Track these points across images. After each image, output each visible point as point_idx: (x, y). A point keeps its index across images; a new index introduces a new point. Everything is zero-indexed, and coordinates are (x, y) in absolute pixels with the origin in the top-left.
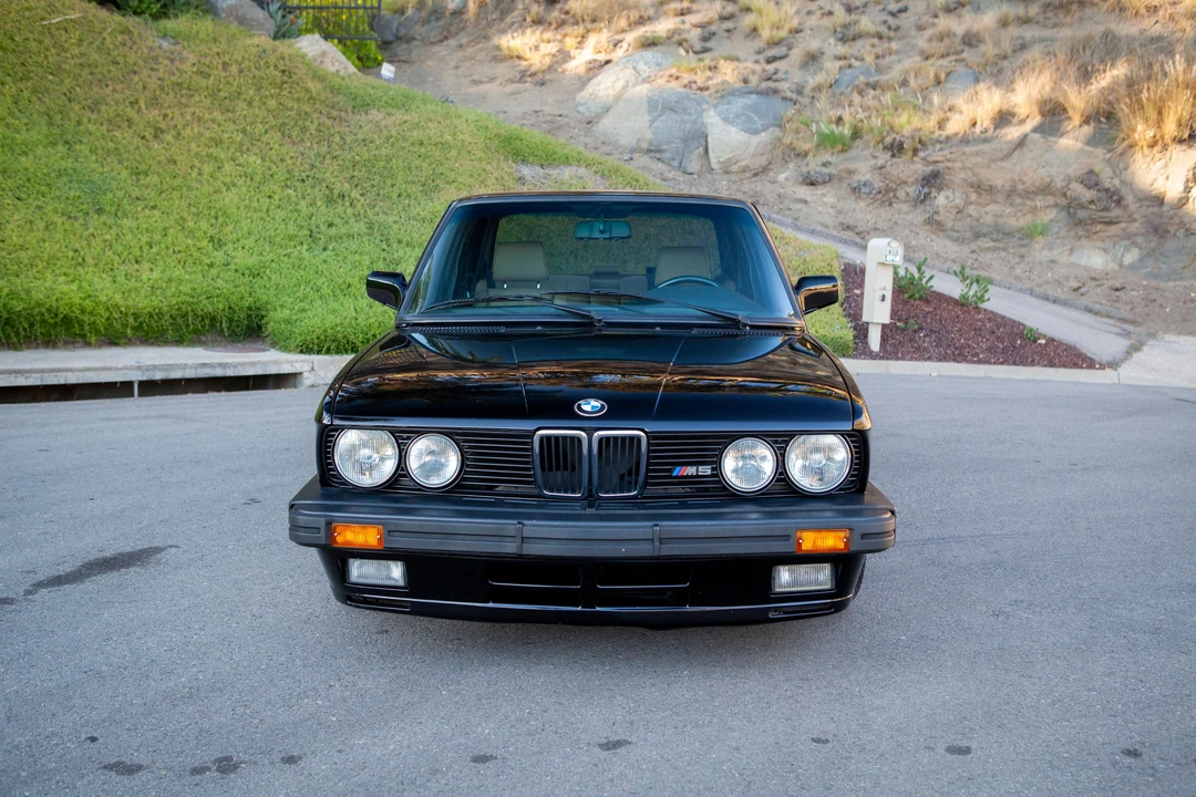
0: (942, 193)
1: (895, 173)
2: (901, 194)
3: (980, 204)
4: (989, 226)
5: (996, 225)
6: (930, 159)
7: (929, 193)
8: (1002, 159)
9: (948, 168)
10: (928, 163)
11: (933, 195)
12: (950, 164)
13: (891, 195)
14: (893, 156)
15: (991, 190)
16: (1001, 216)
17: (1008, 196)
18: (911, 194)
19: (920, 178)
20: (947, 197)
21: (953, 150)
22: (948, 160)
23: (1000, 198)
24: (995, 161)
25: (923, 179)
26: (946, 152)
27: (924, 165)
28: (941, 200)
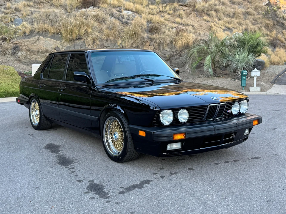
0: (19, 52)
1: (5, 46)
2: (7, 52)
3: (30, 55)
4: (34, 61)
5: (36, 60)
6: (14, 42)
7: (16, 52)
8: (34, 43)
9: (20, 45)
10: (14, 44)
11: (17, 52)
12: (20, 44)
13: (5, 52)
14: (3, 41)
15: (33, 51)
16: (37, 58)
17: (38, 53)
18: (10, 52)
19: (13, 48)
20: (21, 53)
21: (21, 40)
22: (20, 43)
23: (35, 53)
24: (32, 43)
25: (14, 48)
26: (19, 41)
27: (13, 44)
28: (20, 54)
